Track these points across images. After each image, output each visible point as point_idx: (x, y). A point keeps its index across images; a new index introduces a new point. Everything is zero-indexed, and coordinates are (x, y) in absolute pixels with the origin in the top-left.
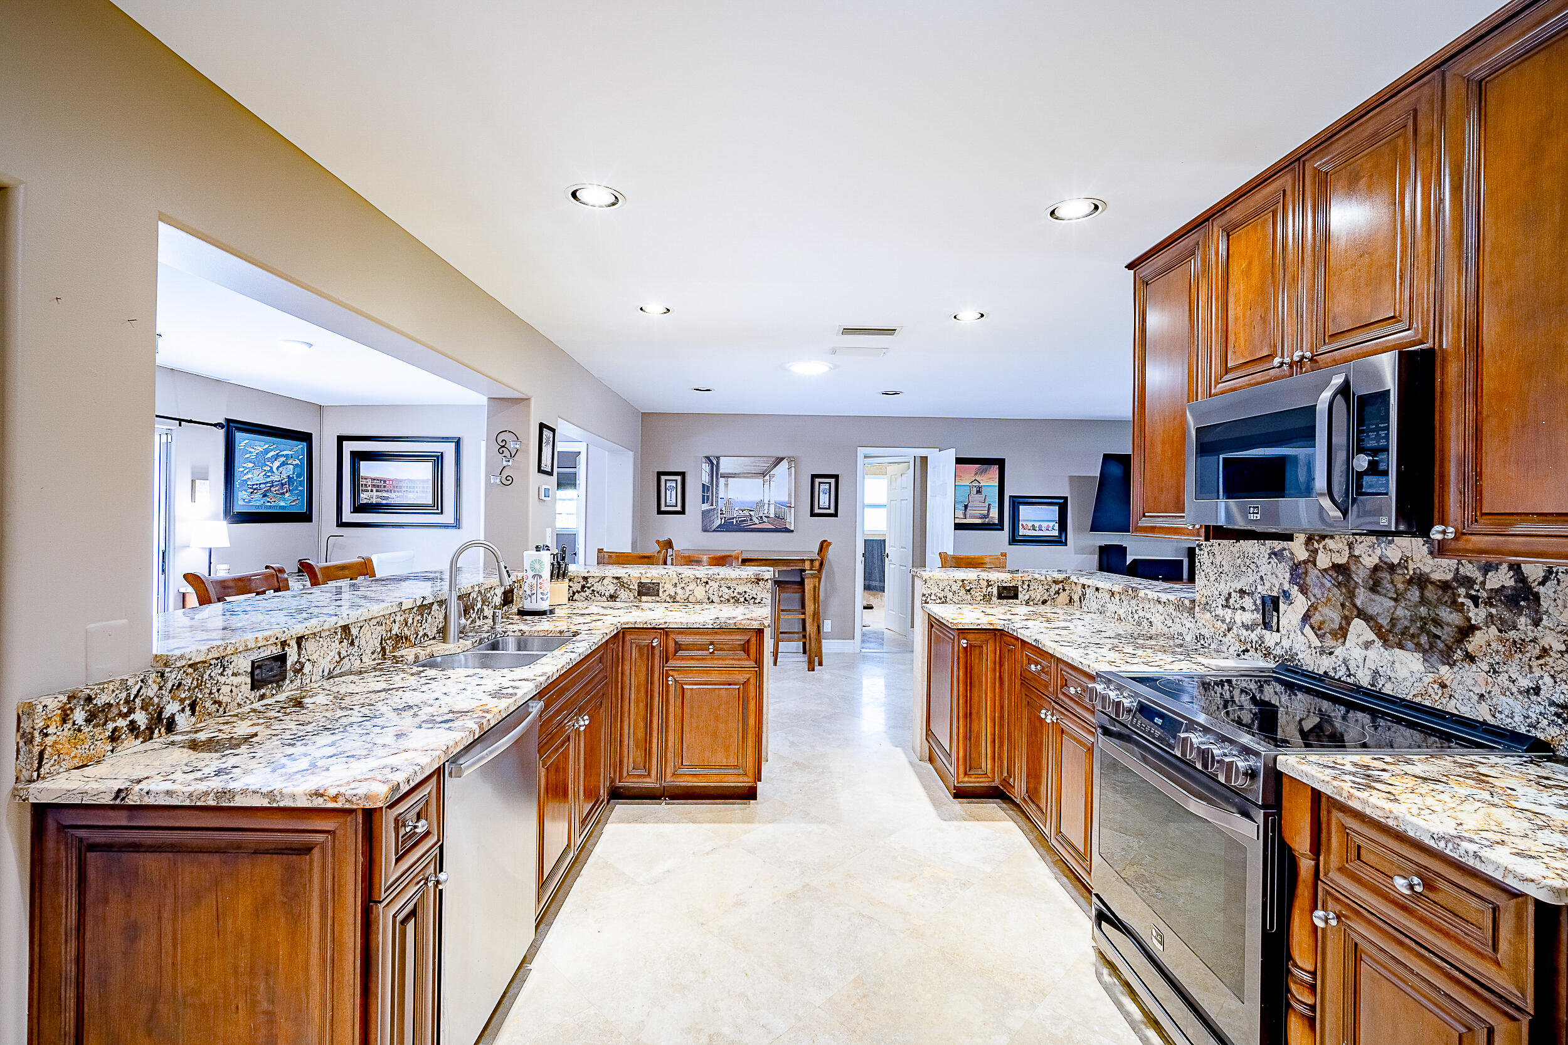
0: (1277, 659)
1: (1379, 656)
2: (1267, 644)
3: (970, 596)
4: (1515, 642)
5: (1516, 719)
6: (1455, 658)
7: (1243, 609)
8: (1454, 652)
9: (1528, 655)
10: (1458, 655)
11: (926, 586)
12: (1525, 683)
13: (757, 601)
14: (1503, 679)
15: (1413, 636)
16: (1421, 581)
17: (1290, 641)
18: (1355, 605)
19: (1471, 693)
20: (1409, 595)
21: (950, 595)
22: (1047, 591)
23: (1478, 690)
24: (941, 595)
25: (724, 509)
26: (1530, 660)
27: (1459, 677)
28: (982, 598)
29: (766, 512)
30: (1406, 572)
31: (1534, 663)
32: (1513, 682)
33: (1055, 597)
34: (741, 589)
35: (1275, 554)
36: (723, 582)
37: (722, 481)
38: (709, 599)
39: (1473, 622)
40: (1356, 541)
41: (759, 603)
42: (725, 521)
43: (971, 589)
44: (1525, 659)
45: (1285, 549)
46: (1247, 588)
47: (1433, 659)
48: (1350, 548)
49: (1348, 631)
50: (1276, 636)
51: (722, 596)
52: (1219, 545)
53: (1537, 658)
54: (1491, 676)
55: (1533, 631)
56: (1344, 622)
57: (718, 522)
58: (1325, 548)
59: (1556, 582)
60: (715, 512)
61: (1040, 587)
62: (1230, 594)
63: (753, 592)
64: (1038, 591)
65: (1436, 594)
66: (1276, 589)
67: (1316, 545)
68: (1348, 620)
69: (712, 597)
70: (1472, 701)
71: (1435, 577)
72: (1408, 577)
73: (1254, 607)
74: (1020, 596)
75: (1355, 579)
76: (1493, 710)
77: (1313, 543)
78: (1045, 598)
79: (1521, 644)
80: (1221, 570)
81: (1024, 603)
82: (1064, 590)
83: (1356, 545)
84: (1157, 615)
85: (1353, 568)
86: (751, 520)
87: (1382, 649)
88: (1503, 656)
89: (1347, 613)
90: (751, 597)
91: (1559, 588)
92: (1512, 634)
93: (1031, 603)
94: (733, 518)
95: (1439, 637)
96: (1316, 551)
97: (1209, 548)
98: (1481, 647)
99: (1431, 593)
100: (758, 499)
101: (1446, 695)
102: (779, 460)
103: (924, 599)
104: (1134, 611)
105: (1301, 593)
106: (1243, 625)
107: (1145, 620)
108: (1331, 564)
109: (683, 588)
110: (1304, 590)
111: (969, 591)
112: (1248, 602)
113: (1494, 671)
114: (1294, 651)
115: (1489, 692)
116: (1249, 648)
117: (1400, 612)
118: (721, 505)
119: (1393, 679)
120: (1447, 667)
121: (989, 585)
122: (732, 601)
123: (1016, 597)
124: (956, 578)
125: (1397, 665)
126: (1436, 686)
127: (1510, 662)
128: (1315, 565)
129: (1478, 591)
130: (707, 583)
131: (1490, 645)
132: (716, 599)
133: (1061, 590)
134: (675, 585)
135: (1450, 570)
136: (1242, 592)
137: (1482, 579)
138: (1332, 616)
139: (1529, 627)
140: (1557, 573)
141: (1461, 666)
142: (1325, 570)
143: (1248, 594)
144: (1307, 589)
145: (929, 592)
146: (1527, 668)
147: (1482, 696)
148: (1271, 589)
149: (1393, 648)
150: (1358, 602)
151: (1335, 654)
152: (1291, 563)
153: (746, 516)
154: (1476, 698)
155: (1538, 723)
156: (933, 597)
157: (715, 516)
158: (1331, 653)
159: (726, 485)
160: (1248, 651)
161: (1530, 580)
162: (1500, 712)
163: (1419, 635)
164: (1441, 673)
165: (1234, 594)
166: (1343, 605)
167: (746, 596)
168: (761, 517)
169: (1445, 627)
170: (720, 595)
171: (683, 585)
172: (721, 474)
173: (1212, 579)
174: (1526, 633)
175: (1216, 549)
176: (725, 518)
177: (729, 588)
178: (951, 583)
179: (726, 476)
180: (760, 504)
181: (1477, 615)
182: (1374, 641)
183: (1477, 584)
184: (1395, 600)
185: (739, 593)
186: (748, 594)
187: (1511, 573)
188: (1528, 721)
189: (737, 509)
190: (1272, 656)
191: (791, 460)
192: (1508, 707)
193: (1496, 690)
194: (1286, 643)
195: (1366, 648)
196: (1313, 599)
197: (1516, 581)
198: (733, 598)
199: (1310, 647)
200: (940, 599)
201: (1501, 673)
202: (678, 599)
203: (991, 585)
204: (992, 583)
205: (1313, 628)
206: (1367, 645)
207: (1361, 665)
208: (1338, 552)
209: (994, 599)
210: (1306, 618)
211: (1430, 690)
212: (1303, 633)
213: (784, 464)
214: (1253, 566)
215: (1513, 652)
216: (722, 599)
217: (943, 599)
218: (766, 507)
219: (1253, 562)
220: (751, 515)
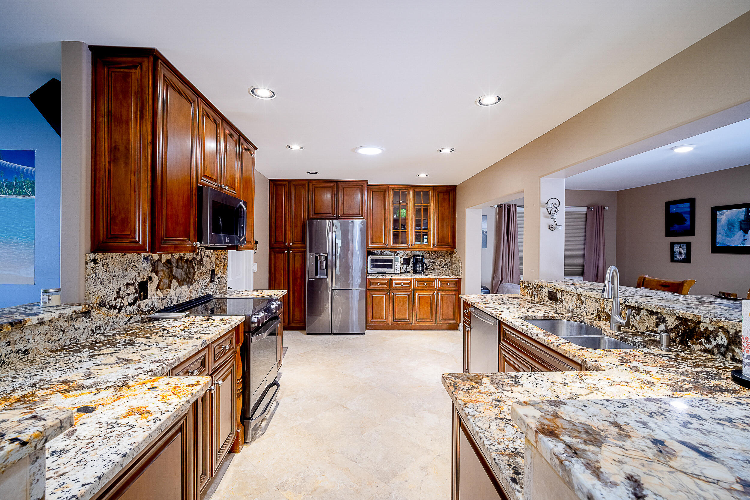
2: (141, 308)
7: (129, 294)
10: (193, 281)
17: (152, 300)
18: (172, 275)
30: (184, 259)
35: (145, 259)
39: (195, 270)
45: (150, 256)
46: (130, 282)
47: (189, 285)
49: (171, 286)
50: (146, 302)
52: (112, 258)
53: (203, 276)
56: (169, 283)
62: (120, 289)
66: (146, 277)
68: (171, 281)
73: (135, 291)
75: (173, 264)
80: (113, 275)
85: (172, 260)
87: (179, 288)
89: (170, 278)
95: (190, 278)
97: (104, 261)
105: (156, 276)
106: (129, 304)
108: (166, 260)
110: (157, 273)
112: (131, 289)
114: (154, 304)
116: (132, 316)
117: (183, 273)
119: (182, 298)
120: (192, 286)
125: (182, 292)
128: (161, 261)
136: (128, 285)
138: (166, 281)
141: (194, 284)
142: (164, 263)
143: (132, 285)
148: (143, 278)
149: (182, 286)
150: (174, 273)
152: (152, 263)
158: (166, 298)
162: (199, 293)
163: (186, 279)
165: (122, 288)
166: (169, 276)
169: (191, 274)
173: (107, 283)
175: (109, 261)
182: (177, 286)
184: (182, 269)
190: (144, 313)
194: (150, 303)
195: (176, 290)
196: (160, 277)
197: (201, 257)
199: (159, 299)
201: (199, 282)
205: (160, 290)
207: (174, 298)
210: (158, 287)
212: (157, 294)
214: (134, 268)
219: (134, 265)
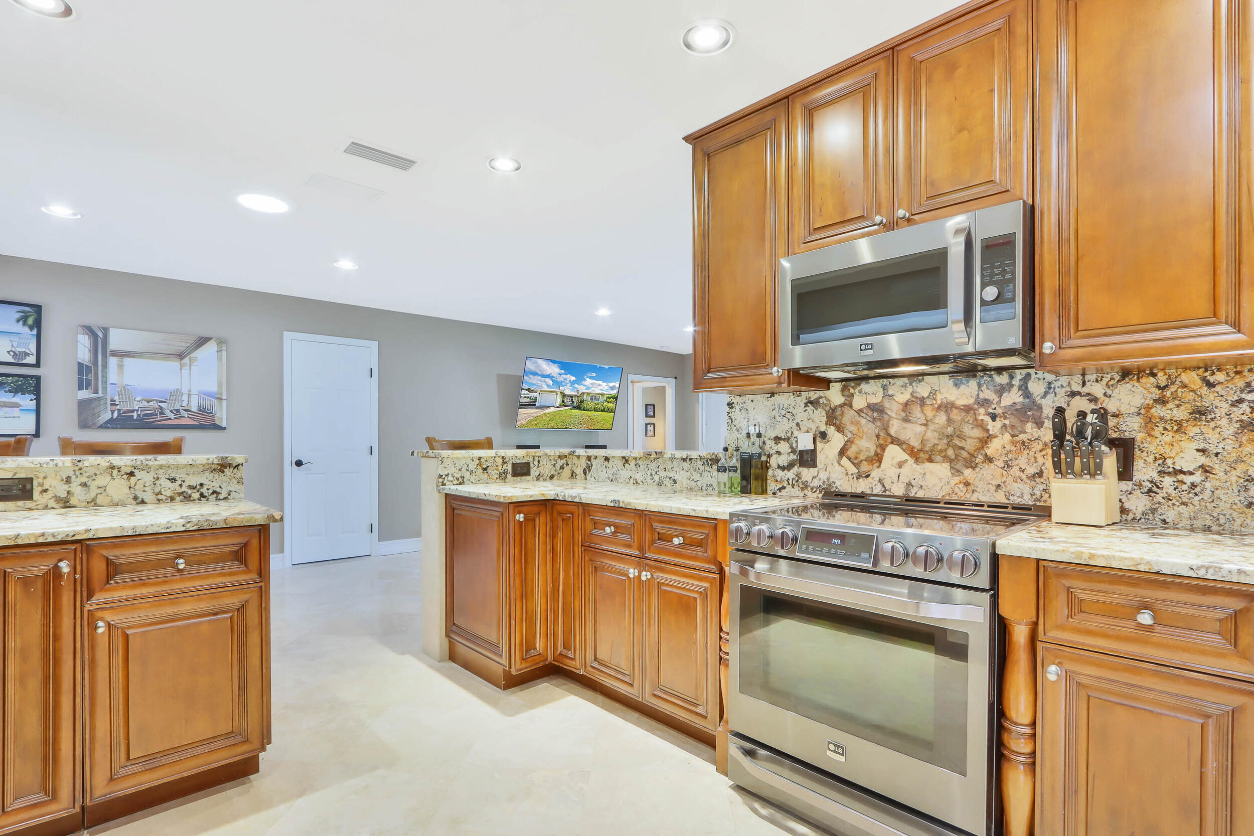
0: (815, 490)
1: (912, 470)
2: (804, 479)
3: (486, 475)
4: (1023, 443)
5: (1025, 498)
6: (977, 462)
7: (779, 453)
8: (976, 458)
9: (1034, 450)
10: (980, 458)
11: (442, 466)
12: (1031, 470)
13: (221, 497)
14: (1015, 471)
15: (941, 451)
16: (947, 407)
17: (827, 473)
18: (889, 435)
19: (990, 485)
20: (937, 420)
21: (467, 475)
22: (554, 466)
23: (996, 483)
24: (458, 475)
25: (116, 398)
26: (1035, 453)
27: (980, 476)
28: (498, 476)
29: (185, 404)
30: (935, 402)
31: (1039, 455)
32: (1023, 471)
33: (560, 471)
34: (194, 481)
35: (811, 403)
36: (161, 471)
37: (113, 361)
38: (135, 498)
39: (991, 432)
40: (890, 383)
41: (225, 498)
42: (119, 414)
43: (488, 467)
44: (1032, 453)
45: (821, 397)
46: (783, 435)
47: (958, 465)
48: (884, 389)
49: (882, 456)
50: (813, 471)
51: (160, 493)
53: (1040, 451)
54: (1005, 470)
55: (1037, 432)
56: (879, 450)
57: (106, 416)
58: (860, 392)
59: (1053, 394)
60: (102, 402)
61: (548, 462)
63: (213, 484)
64: (546, 466)
65: (960, 416)
67: (852, 391)
68: (883, 448)
69: (141, 495)
70: (991, 491)
71: (960, 402)
72: (936, 406)
73: (790, 450)
74: (532, 472)
75: (889, 414)
76: (1007, 494)
77: (849, 390)
78: (553, 473)
79: (1028, 443)
81: (535, 479)
82: (567, 465)
83: (889, 387)
84: (682, 472)
85: (887, 404)
86: (162, 413)
87: (915, 465)
88: (1015, 454)
89: (881, 442)
90: (210, 491)
91: (1056, 399)
92: (1022, 437)
93: (541, 479)
94: (133, 411)
95: (963, 449)
96: (852, 395)
97: (742, 405)
98: (998, 450)
99: (956, 415)
100: (173, 386)
101: (970, 491)
102: (202, 341)
103: (441, 480)
104: (653, 473)
105: (838, 431)
106: (779, 467)
107: (668, 479)
108: (866, 405)
109: (84, 485)
110: (840, 429)
111: (485, 469)
112: (783, 446)
113: (1008, 466)
114: (831, 480)
115: (1004, 482)
116: (785, 485)
117: (929, 434)
118: (112, 393)
119: (924, 487)
120: (970, 470)
121: (504, 463)
122: (178, 499)
123: (528, 473)
124: (474, 456)
125: (928, 475)
126: (961, 486)
127: (1020, 457)
128: (851, 407)
129: (995, 409)
130: (131, 474)
131: (1004, 447)
132: (148, 496)
133: (565, 465)
134: (68, 480)
135: (972, 397)
136: (777, 439)
137: (998, 399)
138: (867, 446)
139: (1034, 430)
140: (1054, 388)
141: (981, 467)
142: (861, 410)
143: (784, 440)
144: (843, 428)
145: (446, 473)
146: (1033, 459)
147: (999, 485)
149: (923, 462)
150: (892, 432)
151: (871, 476)
152: (828, 408)
153: (155, 409)
154: (994, 488)
155: (1042, 497)
156: (450, 478)
157: (102, 407)
158: (867, 476)
159: (121, 367)
160: (784, 488)
161: (1035, 395)
162: (1013, 495)
163: (946, 450)
164: (965, 475)
165: (768, 442)
166: (878, 436)
167: (204, 490)
168: (178, 411)
169: (967, 439)
170: (157, 490)
171: (84, 479)
172: (111, 351)
174: (1032, 435)
175: (749, 406)
176: (119, 410)
177: (173, 480)
178: (469, 461)
179: (120, 354)
180: (177, 394)
181: (994, 427)
182: (907, 460)
183: (994, 404)
184: (926, 425)
185: (190, 487)
186: (205, 488)
187: (1021, 393)
188: (1034, 497)
189: (138, 399)
190: (809, 488)
191: (221, 342)
192: (1019, 490)
193: (1009, 480)
194: (823, 476)
195: (900, 467)
196: (850, 435)
197: (1024, 398)
198: (180, 494)
199: (847, 474)
200: (458, 479)
201: (1013, 466)
202: (73, 501)
203: (506, 463)
204: (507, 460)
205: (849, 459)
206: (900, 465)
207: (896, 482)
208: (873, 394)
209: (509, 476)
210: (842, 452)
211: (956, 490)
212: (839, 464)
213: (210, 348)
214: (789, 416)
215: (1022, 450)
216: (160, 497)
217: (460, 479)
218: (185, 398)
219: (789, 412)
220: (161, 408)
